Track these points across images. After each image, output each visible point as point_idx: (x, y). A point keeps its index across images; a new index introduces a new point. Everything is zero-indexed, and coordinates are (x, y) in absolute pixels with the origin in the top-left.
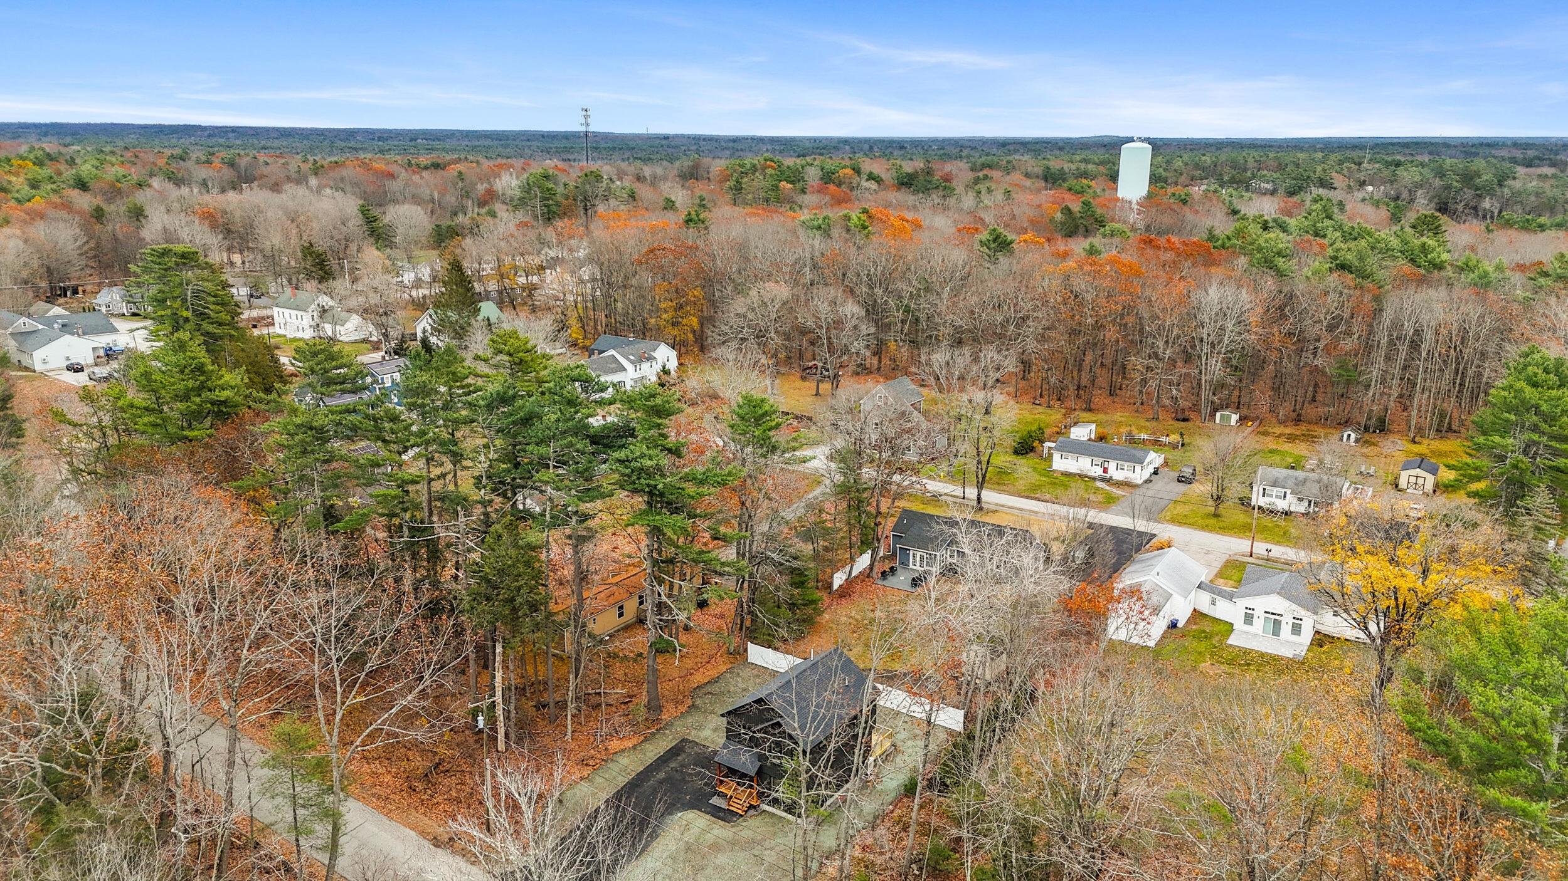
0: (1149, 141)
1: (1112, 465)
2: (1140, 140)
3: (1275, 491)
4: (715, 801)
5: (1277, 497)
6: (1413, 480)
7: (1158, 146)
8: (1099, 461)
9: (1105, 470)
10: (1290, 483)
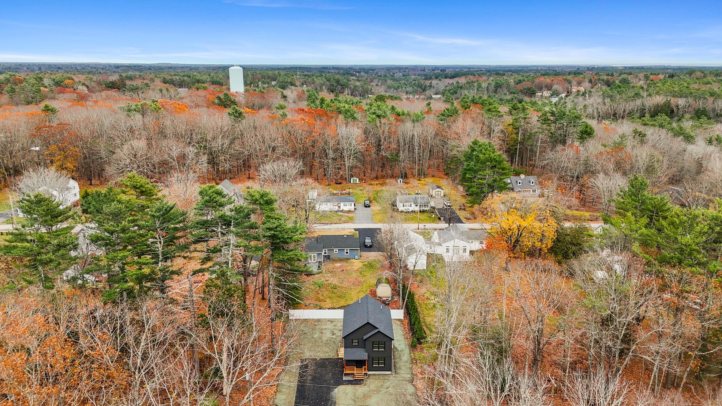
0: (241, 66)
1: (342, 204)
2: (237, 65)
3: (407, 204)
4: (345, 378)
5: (408, 206)
6: (437, 193)
7: (245, 69)
8: (336, 204)
9: (339, 207)
10: (411, 200)
